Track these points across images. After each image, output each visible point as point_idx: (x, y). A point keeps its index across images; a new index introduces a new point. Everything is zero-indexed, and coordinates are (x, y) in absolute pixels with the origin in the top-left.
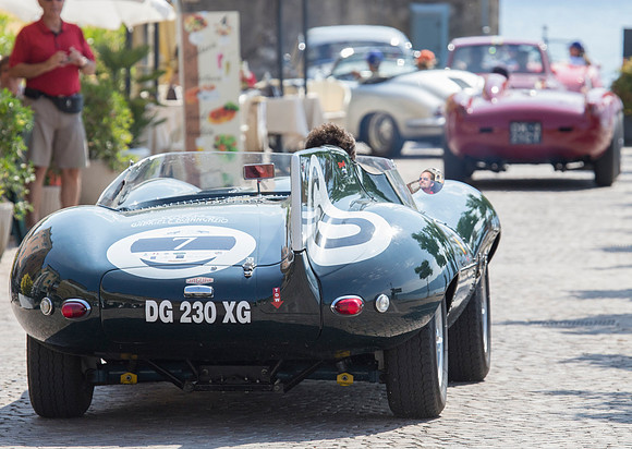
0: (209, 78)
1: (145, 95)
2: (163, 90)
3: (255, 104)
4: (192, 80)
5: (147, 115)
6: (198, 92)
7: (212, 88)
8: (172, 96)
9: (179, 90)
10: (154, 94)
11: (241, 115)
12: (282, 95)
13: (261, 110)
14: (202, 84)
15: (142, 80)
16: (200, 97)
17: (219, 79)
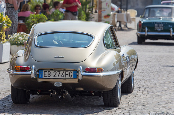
0: (104, 8)
1: (90, 12)
2: (94, 10)
3: (115, 14)
4: (100, 8)
5: (90, 16)
6: (101, 11)
7: (105, 10)
8: (96, 12)
9: (97, 11)
10: (92, 11)
11: (111, 17)
12: (121, 12)
13: (116, 16)
14: (102, 9)
15: (89, 8)
16: (102, 12)
17: (106, 8)
